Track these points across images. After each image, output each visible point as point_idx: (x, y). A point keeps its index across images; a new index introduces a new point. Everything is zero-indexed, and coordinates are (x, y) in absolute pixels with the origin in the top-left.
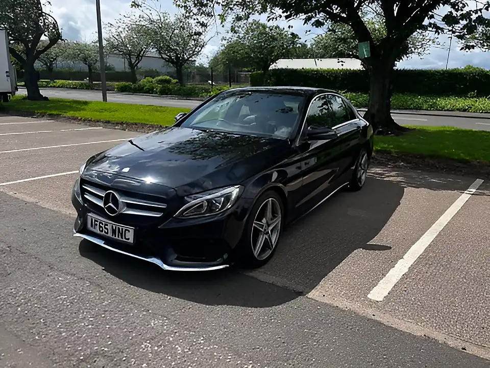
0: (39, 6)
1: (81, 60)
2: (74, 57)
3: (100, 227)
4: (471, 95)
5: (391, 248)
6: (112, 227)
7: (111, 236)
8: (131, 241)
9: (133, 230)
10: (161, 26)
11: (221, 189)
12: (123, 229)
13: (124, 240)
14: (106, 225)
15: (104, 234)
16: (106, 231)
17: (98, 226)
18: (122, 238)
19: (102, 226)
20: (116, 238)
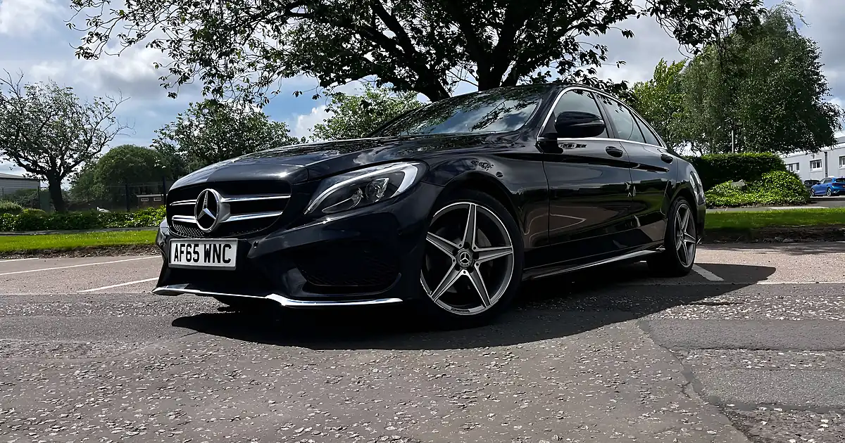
3: (188, 253)
6: (205, 245)
7: (204, 264)
9: (236, 243)
12: (220, 245)
13: (222, 264)
14: (196, 245)
15: (192, 263)
16: (195, 256)
17: (185, 252)
18: (219, 262)
19: (191, 250)
20: (211, 264)
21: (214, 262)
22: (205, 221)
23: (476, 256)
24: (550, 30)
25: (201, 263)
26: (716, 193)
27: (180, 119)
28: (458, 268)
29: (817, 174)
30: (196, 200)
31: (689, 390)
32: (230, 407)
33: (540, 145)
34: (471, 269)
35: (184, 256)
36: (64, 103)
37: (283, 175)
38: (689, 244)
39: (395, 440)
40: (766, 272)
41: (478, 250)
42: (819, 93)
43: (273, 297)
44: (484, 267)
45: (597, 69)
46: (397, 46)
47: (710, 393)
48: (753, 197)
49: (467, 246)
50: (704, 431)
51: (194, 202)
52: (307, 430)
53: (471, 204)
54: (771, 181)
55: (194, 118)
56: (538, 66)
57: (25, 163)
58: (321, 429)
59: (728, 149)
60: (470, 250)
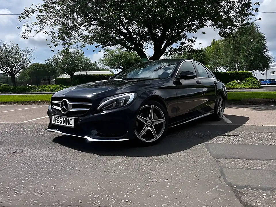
6: (64, 119)
8: (73, 126)
9: (74, 119)
12: (69, 119)
13: (69, 125)
14: (61, 118)
15: (59, 124)
16: (60, 122)
17: (57, 120)
18: (68, 124)
19: (59, 119)
20: (66, 125)
21: (67, 124)
22: (64, 110)
23: (153, 122)
24: (178, 31)
25: (62, 124)
26: (230, 84)
27: (55, 56)
28: (147, 126)
29: (263, 77)
30: (61, 102)
31: (222, 179)
32: (72, 184)
33: (175, 83)
34: (151, 127)
35: (56, 121)
36: (16, 50)
37: (90, 96)
38: (221, 110)
39: (126, 202)
40: (246, 119)
41: (154, 120)
42: (265, 52)
43: (86, 137)
44: (155, 126)
45: (193, 45)
46: (127, 35)
47: (229, 181)
48: (242, 86)
49: (150, 119)
50: (226, 199)
51: (60, 103)
52: (97, 196)
53: (152, 105)
54: (248, 81)
55: (59, 56)
56: (174, 43)
57: (3, 70)
58: (102, 195)
59: (235, 69)
60: (151, 121)
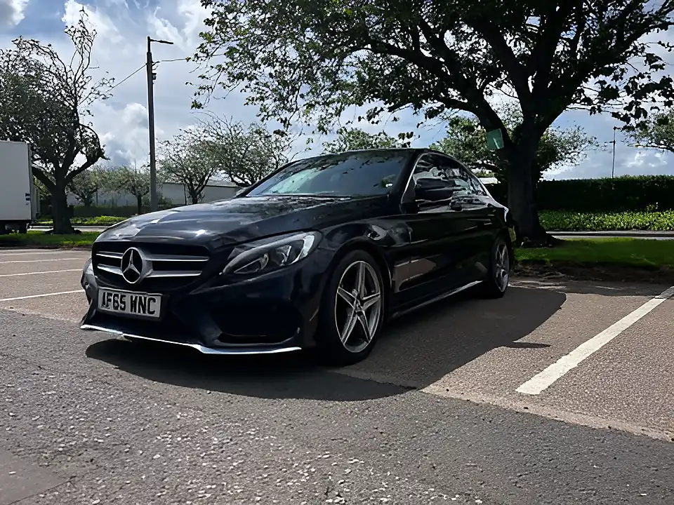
0: (75, 115)
1: (128, 189)
2: (120, 186)
3: (115, 301)
4: (650, 208)
5: (549, 346)
6: (132, 297)
7: (130, 313)
8: (157, 314)
9: (160, 298)
10: (231, 142)
11: (287, 235)
12: (145, 298)
13: (147, 314)
14: (123, 296)
15: (119, 310)
16: (122, 305)
18: (144, 312)
19: (118, 299)
20: (137, 313)
22: (131, 275)
23: (362, 303)
25: (128, 311)
28: (355, 314)
30: (123, 254)
33: (403, 207)
34: (359, 315)
35: (111, 303)
41: (364, 298)
51: (120, 256)
53: (362, 262)
